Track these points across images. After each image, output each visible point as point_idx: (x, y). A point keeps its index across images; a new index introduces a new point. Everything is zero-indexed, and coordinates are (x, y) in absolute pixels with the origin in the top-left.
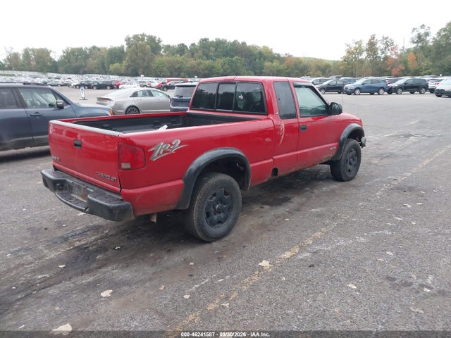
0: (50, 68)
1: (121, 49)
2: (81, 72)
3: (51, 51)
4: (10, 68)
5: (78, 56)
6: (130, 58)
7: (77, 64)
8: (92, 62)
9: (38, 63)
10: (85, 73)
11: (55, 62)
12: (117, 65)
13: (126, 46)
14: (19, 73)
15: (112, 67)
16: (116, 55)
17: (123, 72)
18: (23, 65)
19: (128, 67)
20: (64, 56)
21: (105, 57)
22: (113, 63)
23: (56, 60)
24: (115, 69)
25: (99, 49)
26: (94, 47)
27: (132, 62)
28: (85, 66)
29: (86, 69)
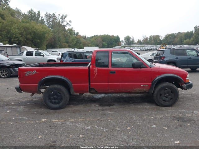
0: (159, 43)
1: (191, 33)
2: (171, 44)
3: (160, 36)
4: (144, 44)
5: (171, 37)
6: (195, 36)
7: (170, 41)
8: (177, 40)
9: (154, 41)
10: (173, 44)
11: (161, 40)
12: (188, 40)
13: (194, 31)
14: (147, 45)
15: (185, 41)
16: (188, 35)
17: (190, 43)
18: (148, 42)
19: (193, 41)
20: (165, 38)
21: (183, 37)
22: (186, 39)
23: (162, 39)
24: (187, 42)
25: (181, 33)
26: (179, 33)
27: (196, 38)
28: (173, 41)
29: (174, 43)
